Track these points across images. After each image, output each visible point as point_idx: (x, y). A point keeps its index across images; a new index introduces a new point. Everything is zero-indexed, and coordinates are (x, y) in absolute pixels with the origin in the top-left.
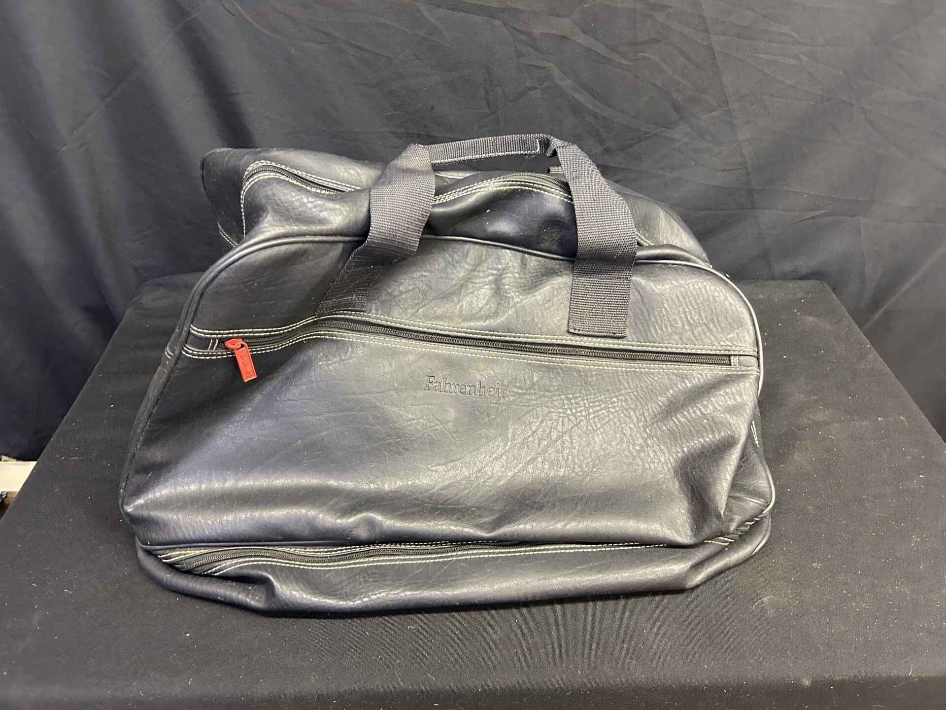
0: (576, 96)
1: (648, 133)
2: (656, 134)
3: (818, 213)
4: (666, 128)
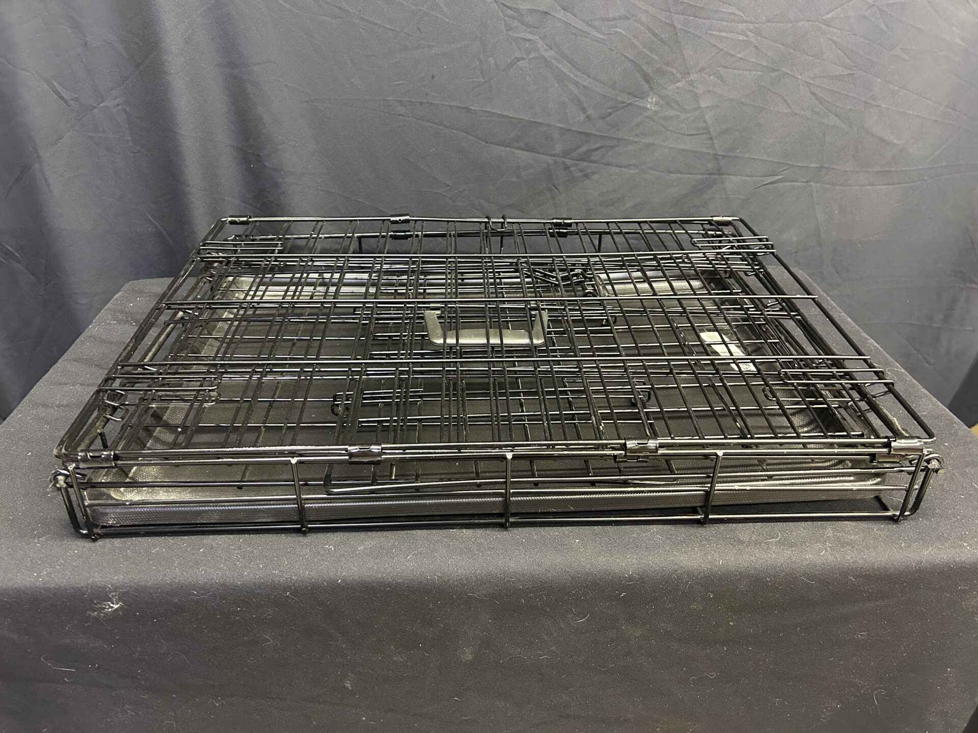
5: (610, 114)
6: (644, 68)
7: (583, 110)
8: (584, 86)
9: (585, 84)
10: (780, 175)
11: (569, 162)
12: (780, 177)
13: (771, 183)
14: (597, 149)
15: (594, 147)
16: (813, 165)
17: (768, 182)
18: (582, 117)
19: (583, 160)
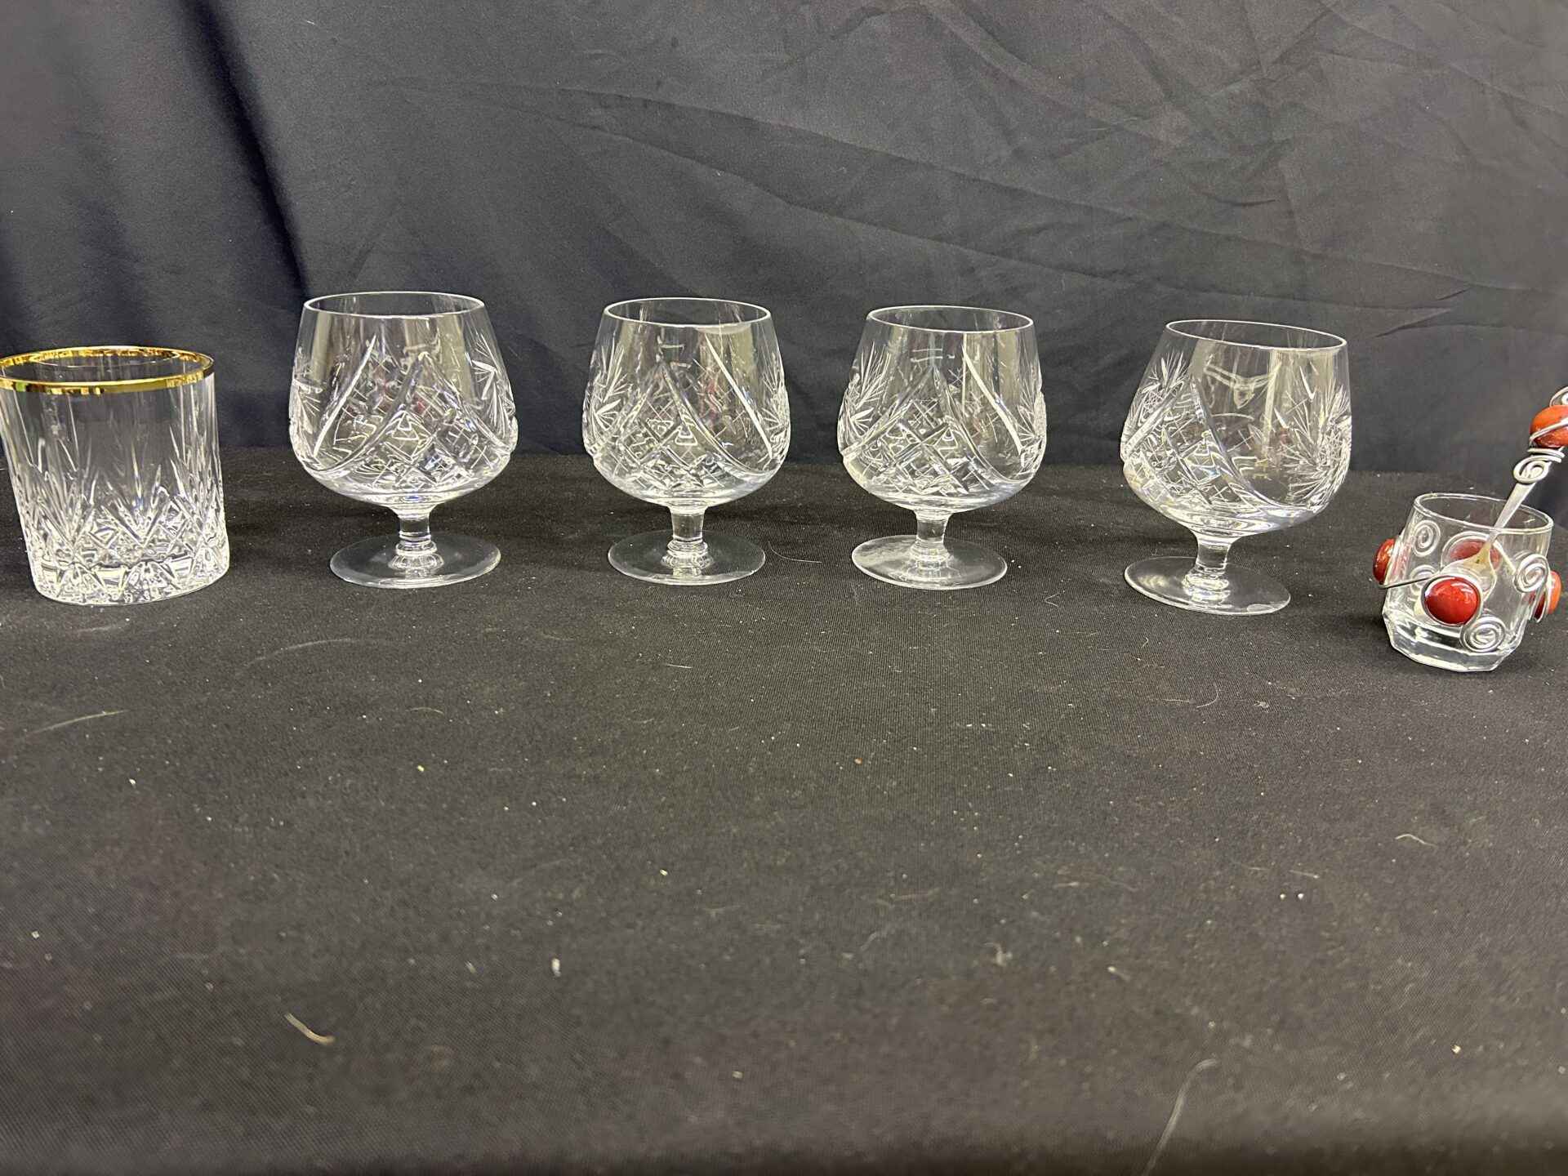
0: (960, 32)
1: (1100, 124)
2: (1119, 128)
3: (1435, 312)
4: (1137, 116)
5: (1068, 150)
6: (1152, 44)
7: (1008, 134)
8: (1012, 81)
9: (1016, 75)
10: (1444, 307)
11: (973, 256)
12: (1445, 311)
13: (1423, 324)
14: (1039, 230)
15: (1030, 224)
16: (1514, 287)
17: (1415, 321)
18: (1006, 153)
19: (1006, 254)
